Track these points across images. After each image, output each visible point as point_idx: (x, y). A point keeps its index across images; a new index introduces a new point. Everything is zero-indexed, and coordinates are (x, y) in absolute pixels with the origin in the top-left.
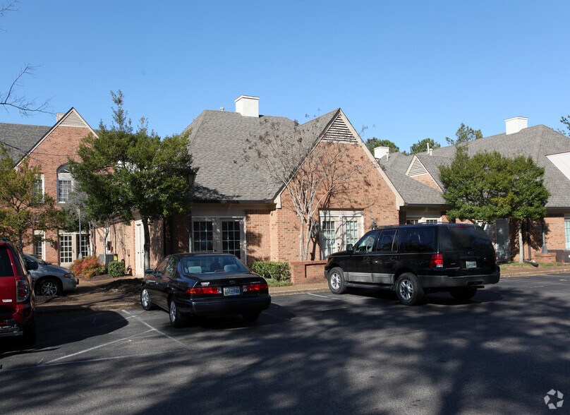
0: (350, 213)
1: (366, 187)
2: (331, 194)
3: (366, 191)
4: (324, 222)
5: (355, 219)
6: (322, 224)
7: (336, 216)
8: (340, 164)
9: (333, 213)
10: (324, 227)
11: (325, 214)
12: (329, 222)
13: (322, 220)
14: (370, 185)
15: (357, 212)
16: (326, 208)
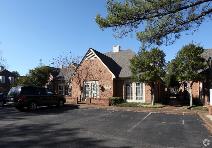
0: (94, 82)
1: (100, 73)
2: (87, 76)
3: (100, 74)
4: (86, 85)
5: (96, 84)
6: (85, 86)
7: (89, 83)
8: (91, 66)
9: (88, 82)
10: (86, 87)
11: (86, 83)
12: (87, 85)
13: (85, 84)
14: (101, 72)
15: (97, 81)
16: (85, 80)
